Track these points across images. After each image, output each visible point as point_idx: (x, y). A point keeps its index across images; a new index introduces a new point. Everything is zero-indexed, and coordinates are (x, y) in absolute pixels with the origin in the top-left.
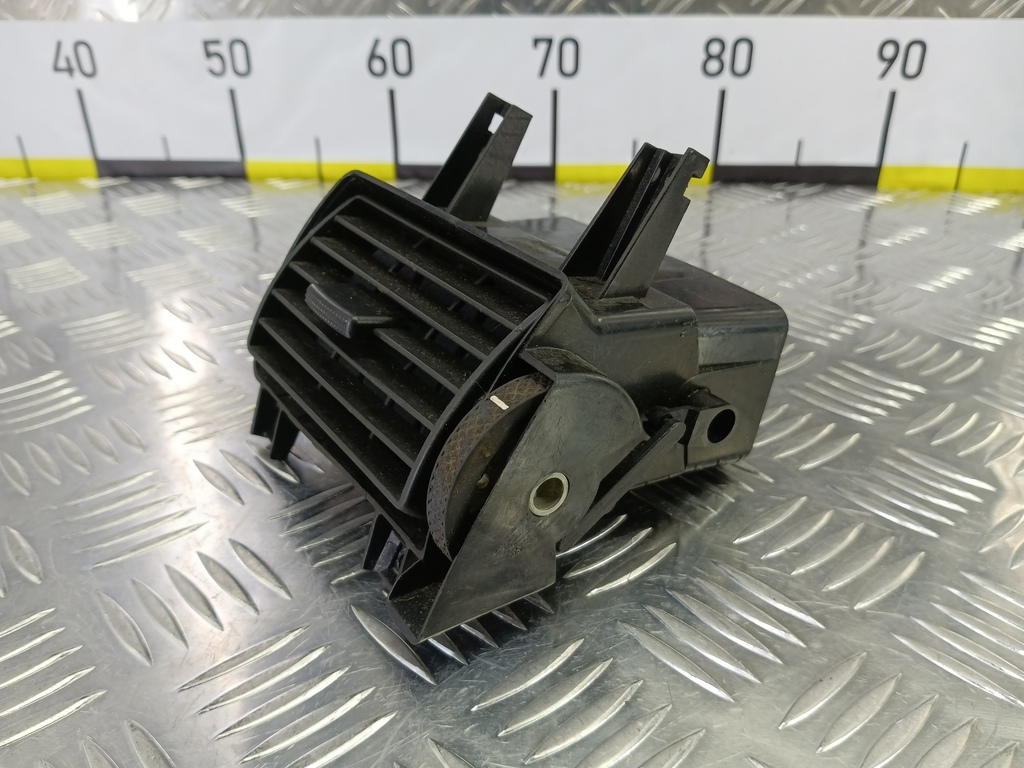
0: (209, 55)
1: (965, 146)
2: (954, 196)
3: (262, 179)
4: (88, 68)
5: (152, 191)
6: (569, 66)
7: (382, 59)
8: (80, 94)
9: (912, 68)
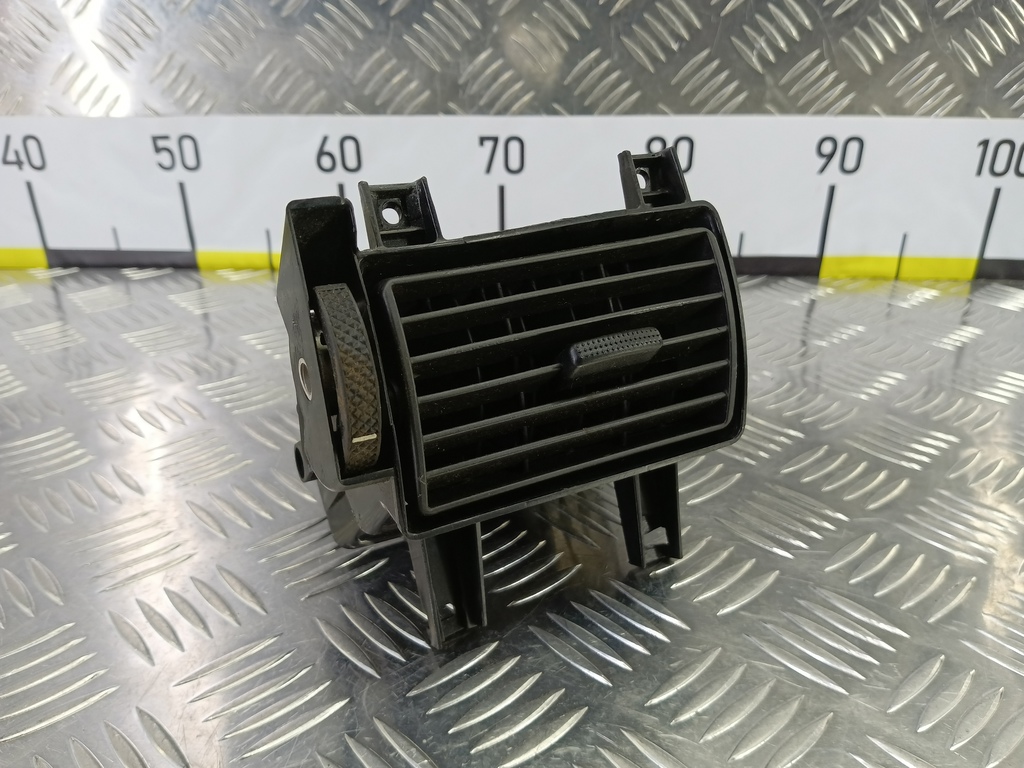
0: (158, 150)
1: (905, 237)
2: (895, 287)
3: (213, 269)
4: (37, 162)
5: (101, 283)
6: (514, 164)
7: (331, 156)
8: (29, 186)
9: (850, 164)
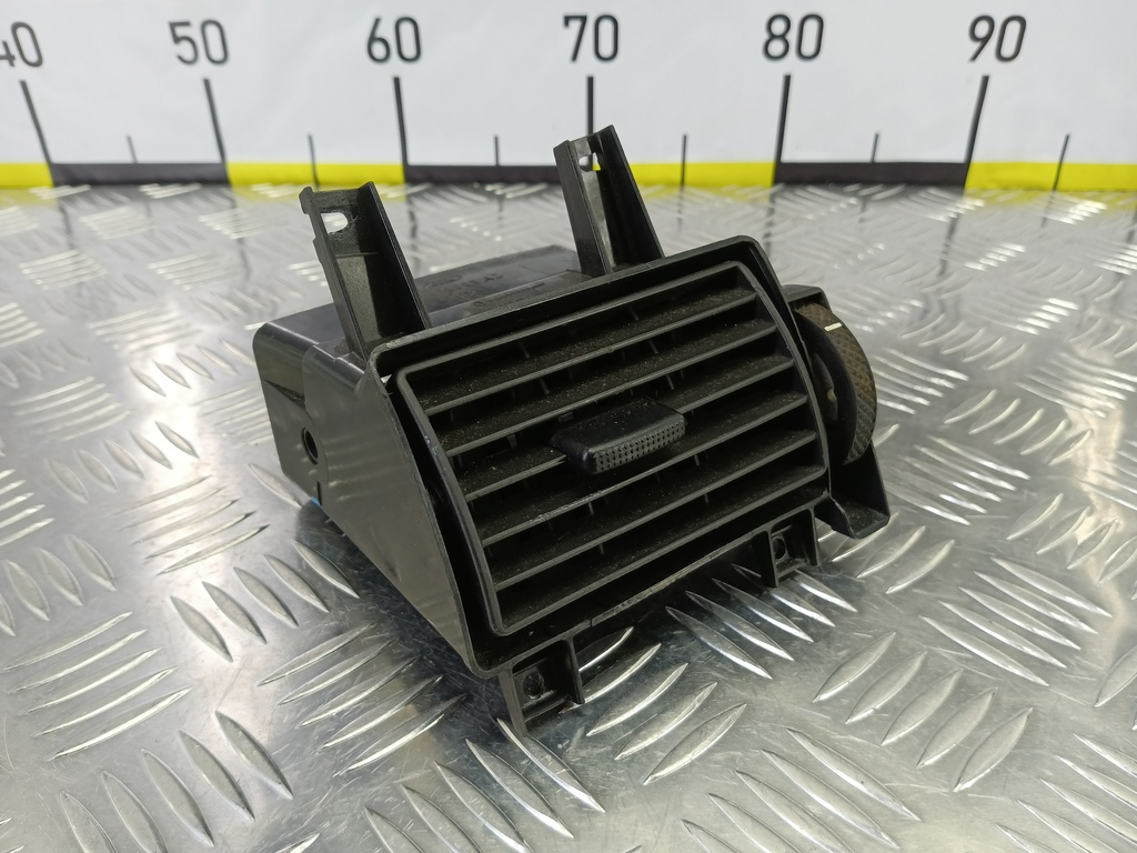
0: (177, 40)
1: (1067, 138)
2: (1052, 197)
3: (247, 184)
4: (32, 57)
5: (118, 203)
6: (606, 50)
7: (384, 42)
8: (24, 85)
9: (1008, 50)
